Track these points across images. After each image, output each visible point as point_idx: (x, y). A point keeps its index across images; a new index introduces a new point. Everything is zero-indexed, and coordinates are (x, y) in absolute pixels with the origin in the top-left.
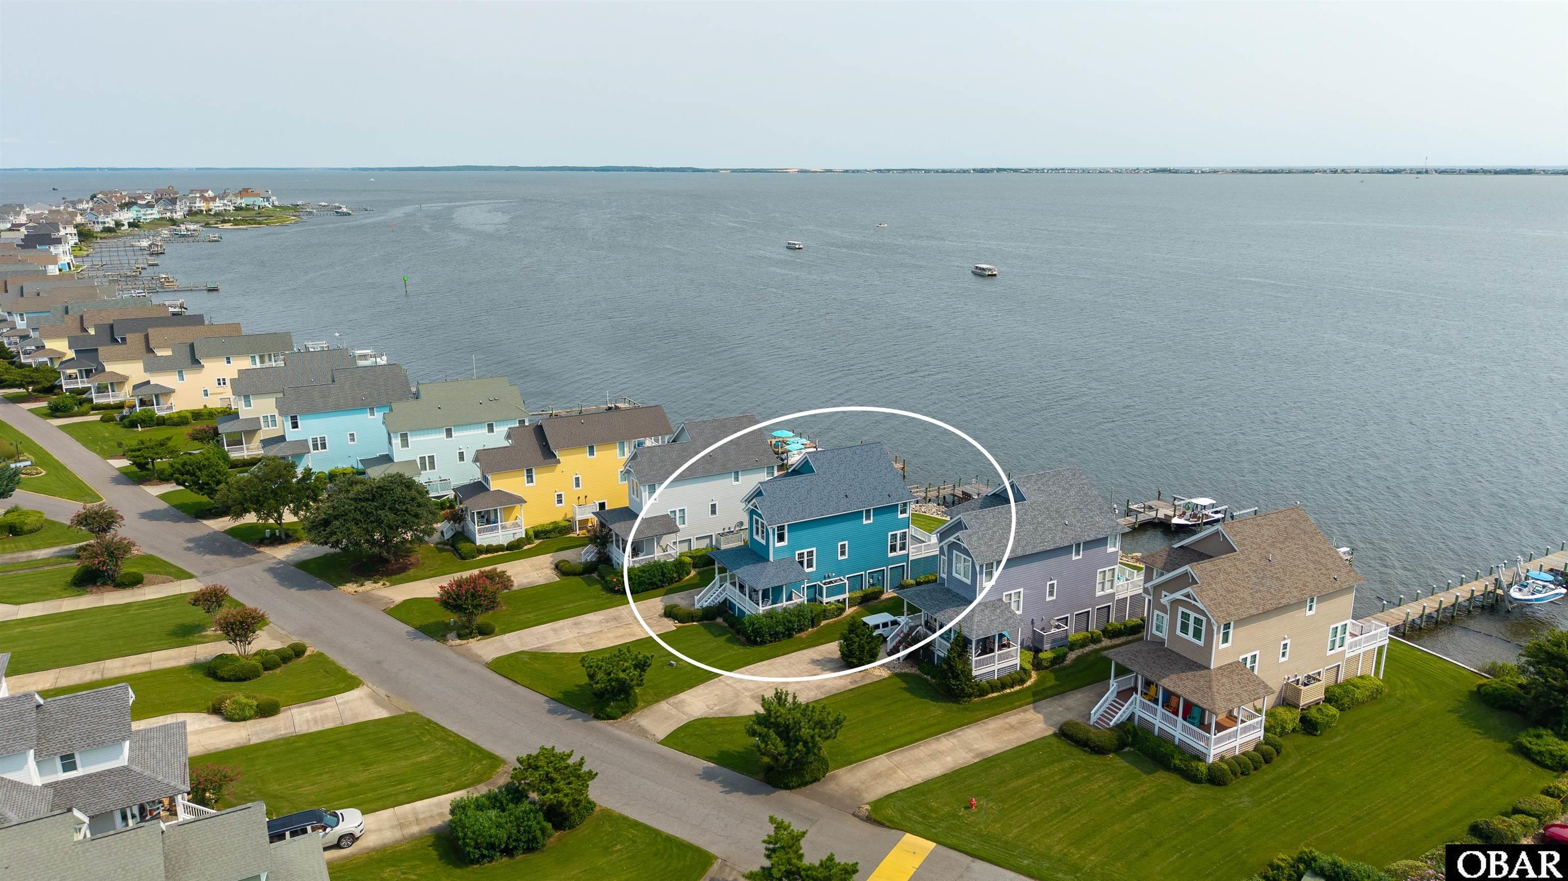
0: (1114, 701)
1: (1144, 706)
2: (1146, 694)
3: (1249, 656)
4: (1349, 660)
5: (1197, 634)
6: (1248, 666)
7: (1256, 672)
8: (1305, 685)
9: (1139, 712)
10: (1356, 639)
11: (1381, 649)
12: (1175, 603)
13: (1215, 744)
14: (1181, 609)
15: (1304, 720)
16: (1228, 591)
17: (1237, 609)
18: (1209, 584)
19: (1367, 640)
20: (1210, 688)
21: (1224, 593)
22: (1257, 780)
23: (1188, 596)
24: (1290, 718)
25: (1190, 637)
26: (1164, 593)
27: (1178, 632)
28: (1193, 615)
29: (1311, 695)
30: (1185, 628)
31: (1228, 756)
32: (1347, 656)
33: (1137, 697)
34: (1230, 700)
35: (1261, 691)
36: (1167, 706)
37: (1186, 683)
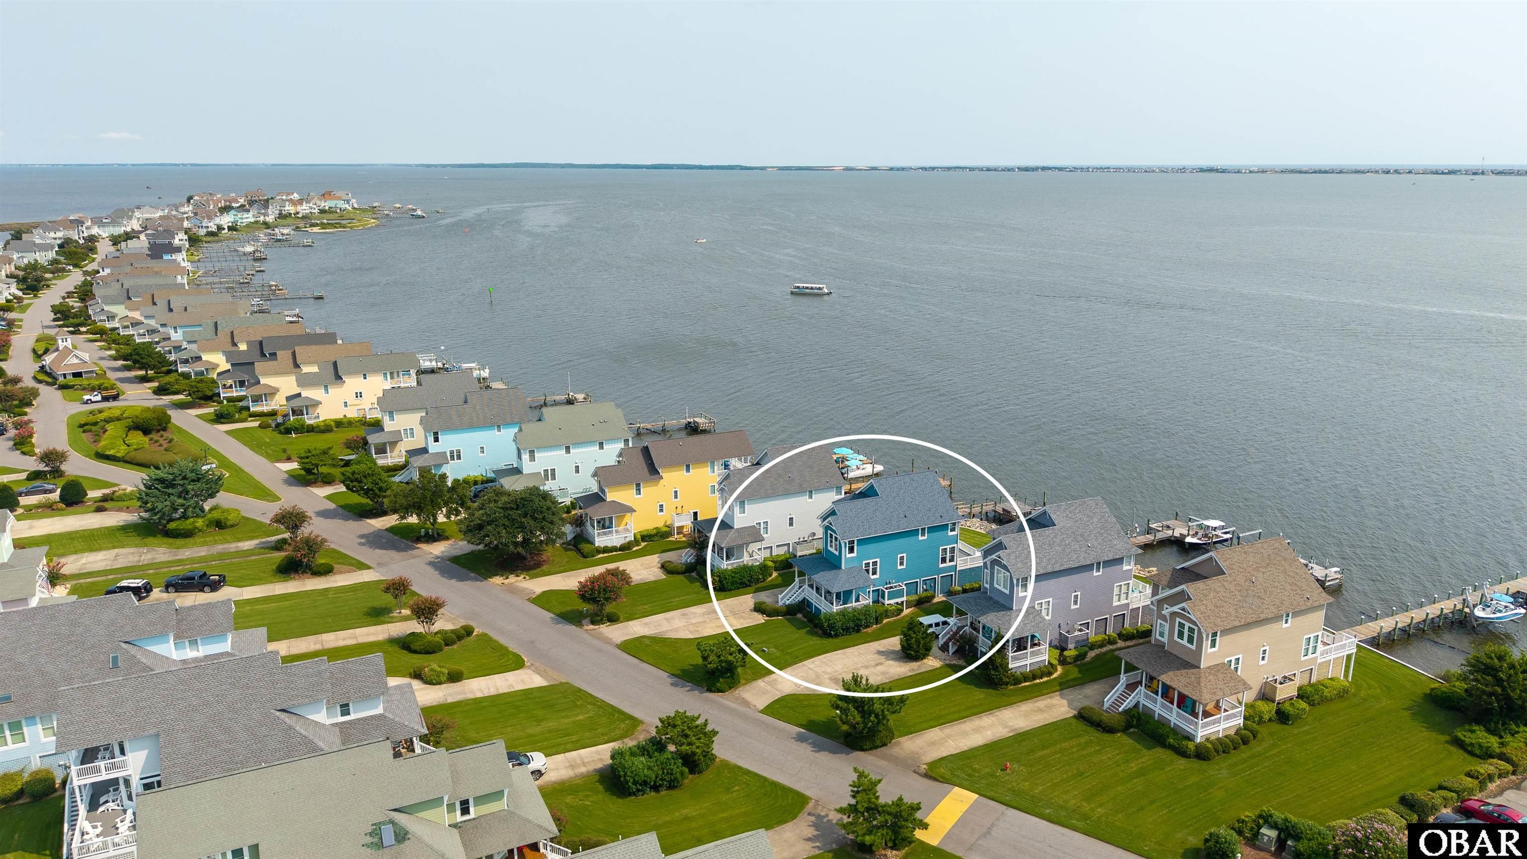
0: (1124, 691)
1: (1147, 696)
2: (1149, 687)
3: (1233, 659)
4: (1320, 664)
5: (1190, 640)
6: (1233, 667)
7: (1239, 673)
8: (1281, 683)
9: (1144, 701)
10: (1328, 647)
11: (1349, 657)
12: (1174, 614)
13: (1202, 727)
14: (1178, 620)
15: (1279, 712)
16: (1217, 607)
17: (1223, 621)
18: (1201, 601)
19: (1337, 649)
20: (1199, 683)
21: (1213, 608)
22: (1234, 757)
23: (1183, 609)
24: (1268, 709)
25: (1185, 642)
26: (1166, 606)
27: (1176, 638)
28: (1187, 625)
29: (1285, 692)
30: (1181, 635)
31: (1213, 738)
32: (1319, 661)
33: (1141, 689)
34: (1215, 693)
35: (1241, 687)
36: (1166, 697)
37: (1181, 678)
